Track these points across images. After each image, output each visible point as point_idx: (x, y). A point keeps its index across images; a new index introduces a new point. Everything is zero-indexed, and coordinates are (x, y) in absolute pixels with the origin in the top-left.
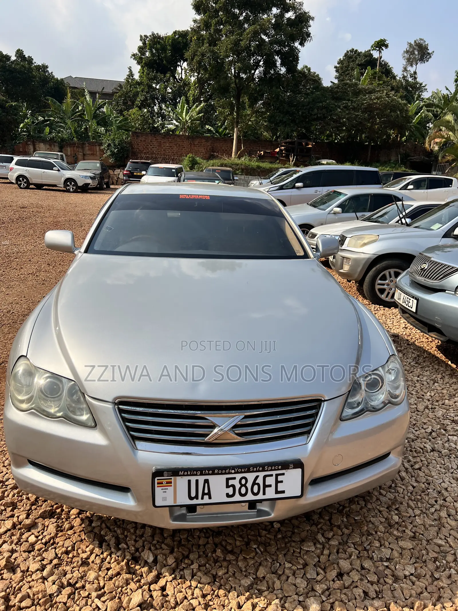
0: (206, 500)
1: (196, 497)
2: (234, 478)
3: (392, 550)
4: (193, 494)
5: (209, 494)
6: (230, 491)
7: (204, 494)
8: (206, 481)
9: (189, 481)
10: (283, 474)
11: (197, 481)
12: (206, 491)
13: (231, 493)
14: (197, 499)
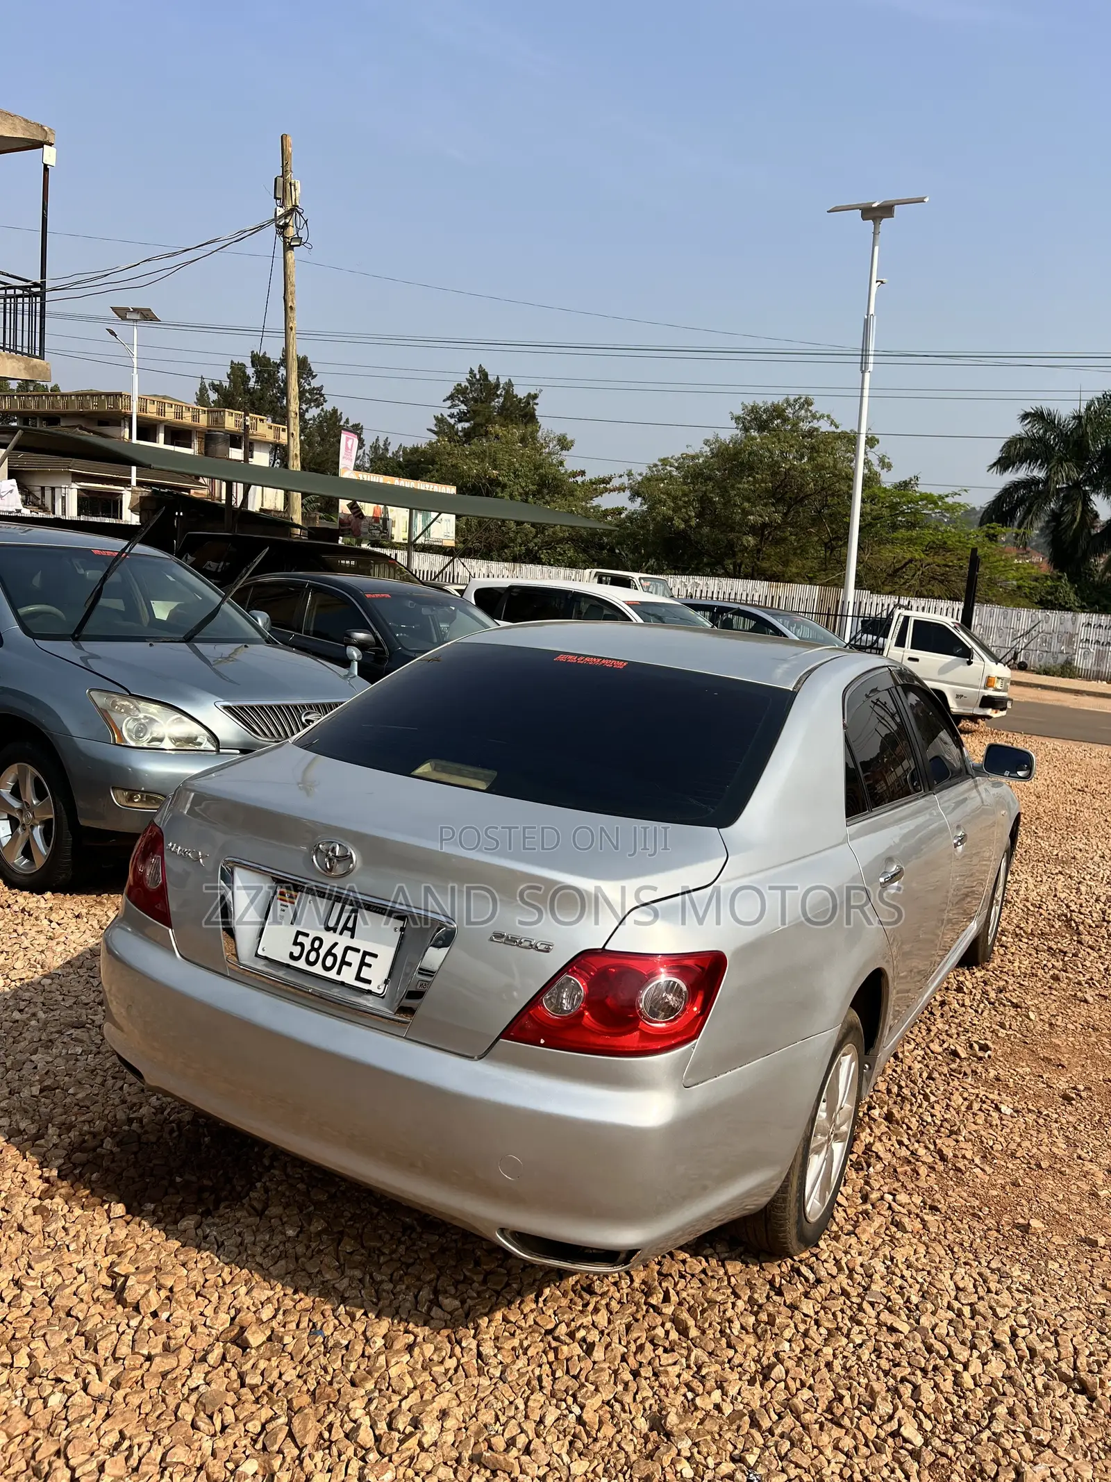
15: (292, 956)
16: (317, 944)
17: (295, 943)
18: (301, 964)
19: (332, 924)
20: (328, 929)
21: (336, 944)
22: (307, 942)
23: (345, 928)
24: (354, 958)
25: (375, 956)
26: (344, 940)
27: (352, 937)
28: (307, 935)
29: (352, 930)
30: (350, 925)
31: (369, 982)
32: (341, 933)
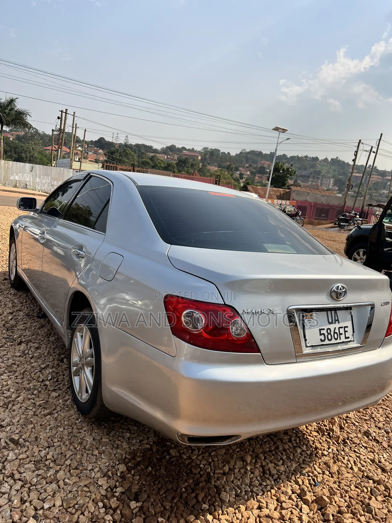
15: (321, 340)
16: (329, 331)
17: (321, 334)
18: (327, 342)
19: (330, 321)
20: (330, 323)
21: (335, 328)
22: (324, 332)
23: (335, 320)
24: (342, 331)
25: (347, 327)
26: (337, 325)
27: (339, 323)
28: (324, 329)
29: (338, 320)
30: (336, 319)
31: (348, 338)
32: (335, 323)
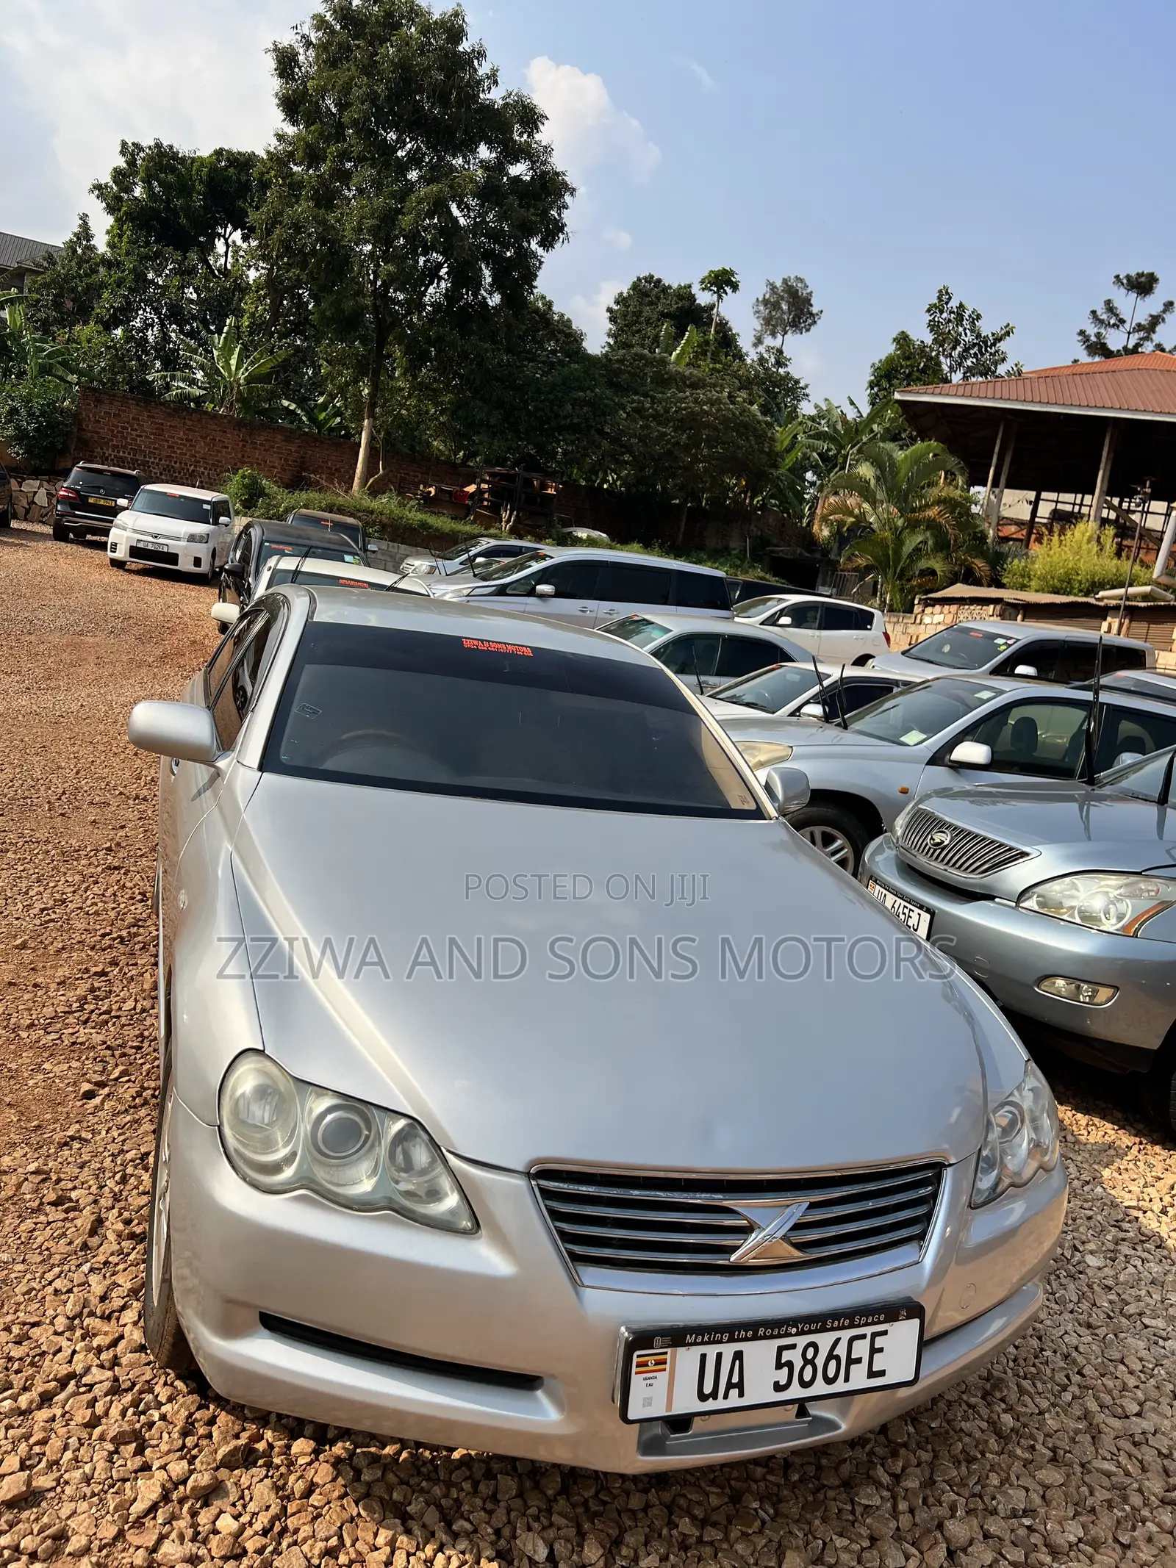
0: (734, 1400)
1: (714, 1395)
2: (793, 1347)
3: (1027, 1490)
4: (708, 1389)
5: (740, 1386)
6: (782, 1376)
7: (730, 1385)
8: (738, 1356)
9: (703, 1357)
10: (885, 1333)
11: (719, 1356)
12: (735, 1379)
13: (783, 1382)
14: (715, 1398)
